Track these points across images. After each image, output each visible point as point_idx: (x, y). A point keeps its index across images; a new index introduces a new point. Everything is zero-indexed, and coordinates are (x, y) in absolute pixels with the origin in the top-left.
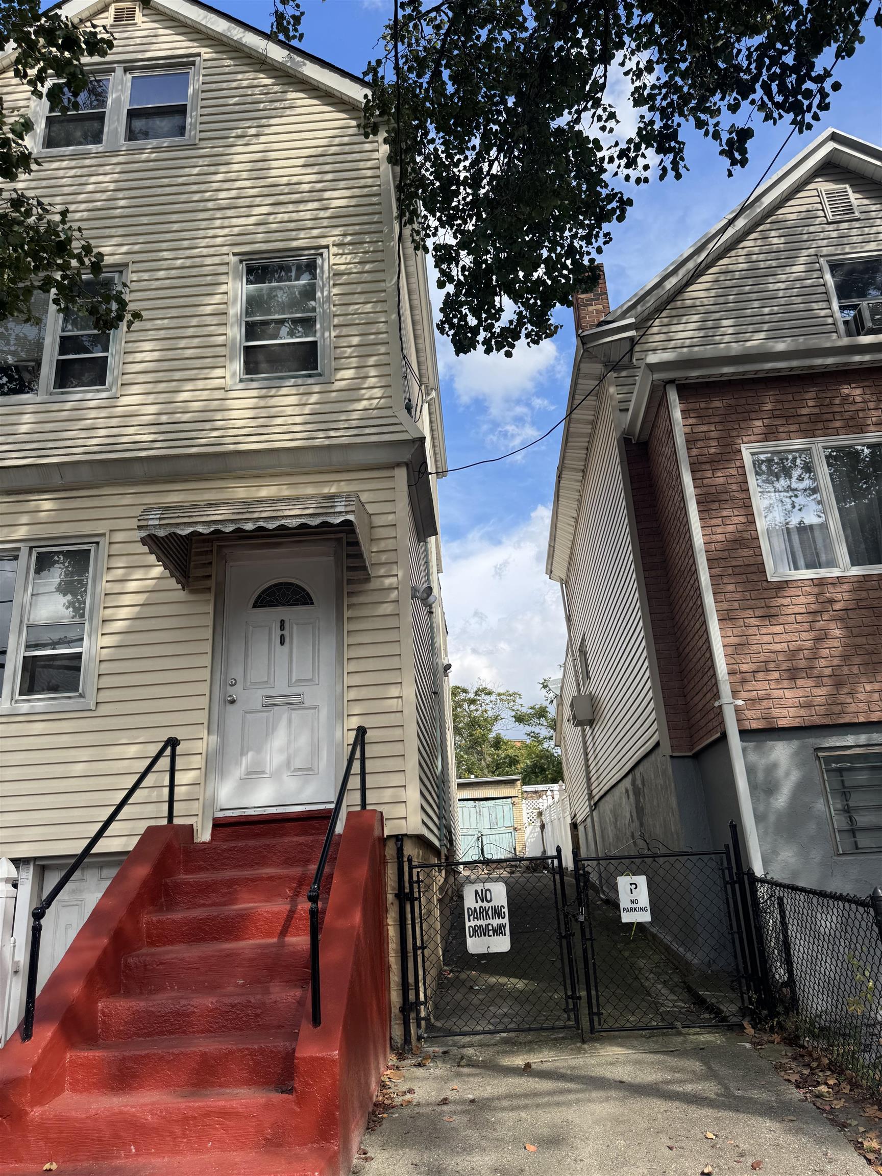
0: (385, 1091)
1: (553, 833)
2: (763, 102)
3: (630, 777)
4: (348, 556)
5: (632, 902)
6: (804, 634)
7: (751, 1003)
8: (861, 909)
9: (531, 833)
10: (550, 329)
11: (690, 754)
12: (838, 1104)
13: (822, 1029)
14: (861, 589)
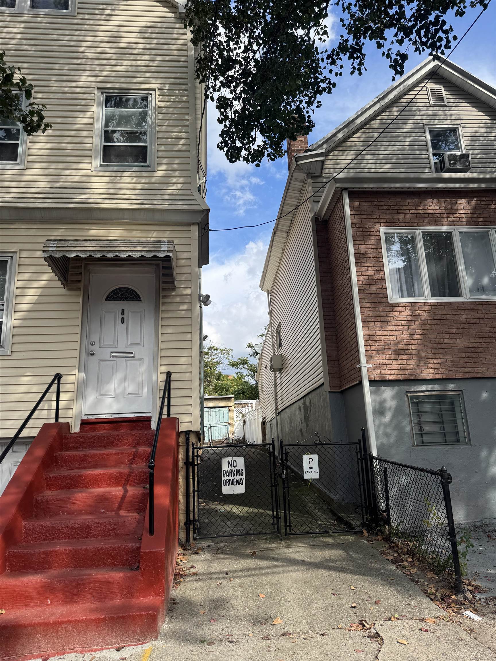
0: (179, 567)
1: (250, 426)
2: (416, 40)
3: (302, 400)
4: (163, 275)
5: (310, 468)
6: (405, 331)
7: (367, 520)
8: (433, 476)
9: (238, 426)
10: (281, 153)
11: (339, 391)
12: (414, 571)
13: (403, 533)
14: (435, 309)
